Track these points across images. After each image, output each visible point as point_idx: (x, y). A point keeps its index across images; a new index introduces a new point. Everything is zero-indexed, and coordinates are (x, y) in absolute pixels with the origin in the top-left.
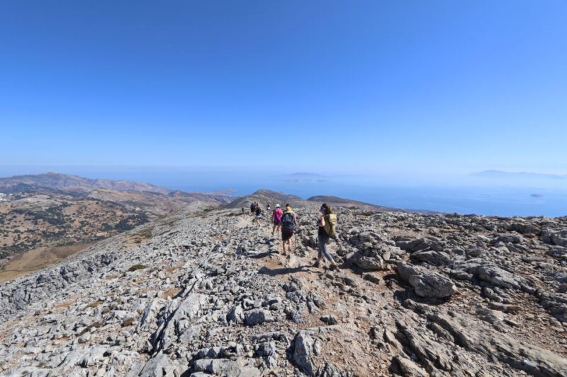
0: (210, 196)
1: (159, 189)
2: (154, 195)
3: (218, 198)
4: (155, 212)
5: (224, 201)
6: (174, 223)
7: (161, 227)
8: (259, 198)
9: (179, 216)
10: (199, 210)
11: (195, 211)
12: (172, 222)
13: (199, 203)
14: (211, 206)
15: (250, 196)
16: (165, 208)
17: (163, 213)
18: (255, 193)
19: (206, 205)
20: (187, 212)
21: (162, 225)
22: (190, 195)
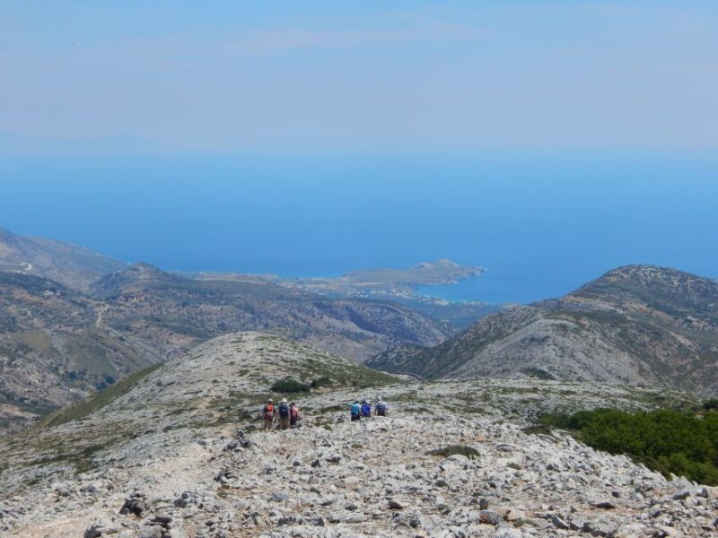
0: (324, 304)
1: (45, 261)
2: (19, 294)
3: (366, 312)
4: (19, 390)
5: (401, 333)
6: (98, 457)
7: (33, 472)
8: (614, 319)
9: (136, 417)
10: (243, 384)
11: (221, 391)
12: (89, 451)
13: (250, 343)
14: (311, 365)
15: (556, 308)
16: (72, 366)
17: (60, 396)
18: (590, 290)
19: (290, 354)
20: (180, 394)
21: (45, 461)
22: (215, 294)
